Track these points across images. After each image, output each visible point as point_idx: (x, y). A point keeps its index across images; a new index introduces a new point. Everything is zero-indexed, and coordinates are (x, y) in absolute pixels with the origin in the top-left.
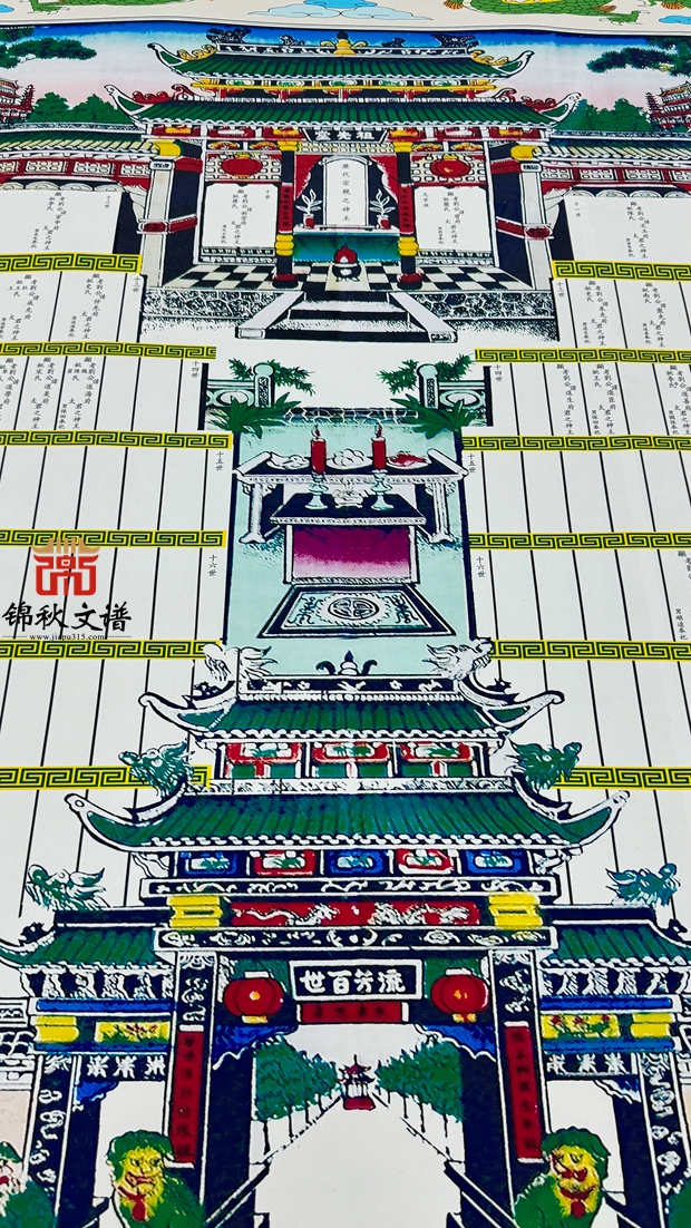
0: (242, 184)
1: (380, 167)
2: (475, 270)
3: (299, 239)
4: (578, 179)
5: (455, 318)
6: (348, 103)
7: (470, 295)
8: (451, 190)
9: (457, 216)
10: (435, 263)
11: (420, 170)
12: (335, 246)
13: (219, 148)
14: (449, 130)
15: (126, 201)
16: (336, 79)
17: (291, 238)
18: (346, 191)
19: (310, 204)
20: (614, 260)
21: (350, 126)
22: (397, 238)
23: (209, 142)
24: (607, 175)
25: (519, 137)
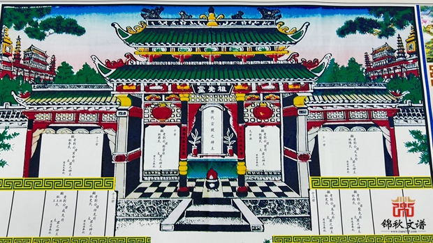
0: (163, 126)
1: (229, 112)
2: (273, 184)
3: (191, 164)
4: (326, 119)
5: (263, 216)
6: (214, 65)
7: (270, 201)
8: (263, 128)
9: (265, 146)
10: (254, 180)
11: (249, 114)
12: (207, 168)
13: (150, 100)
14: (264, 85)
15: (106, 140)
16: (208, 46)
17: (186, 163)
18: (212, 130)
19: (195, 139)
20: (339, 176)
21: (214, 82)
22: (236, 162)
23: (145, 95)
24: (341, 115)
25: (298, 90)
